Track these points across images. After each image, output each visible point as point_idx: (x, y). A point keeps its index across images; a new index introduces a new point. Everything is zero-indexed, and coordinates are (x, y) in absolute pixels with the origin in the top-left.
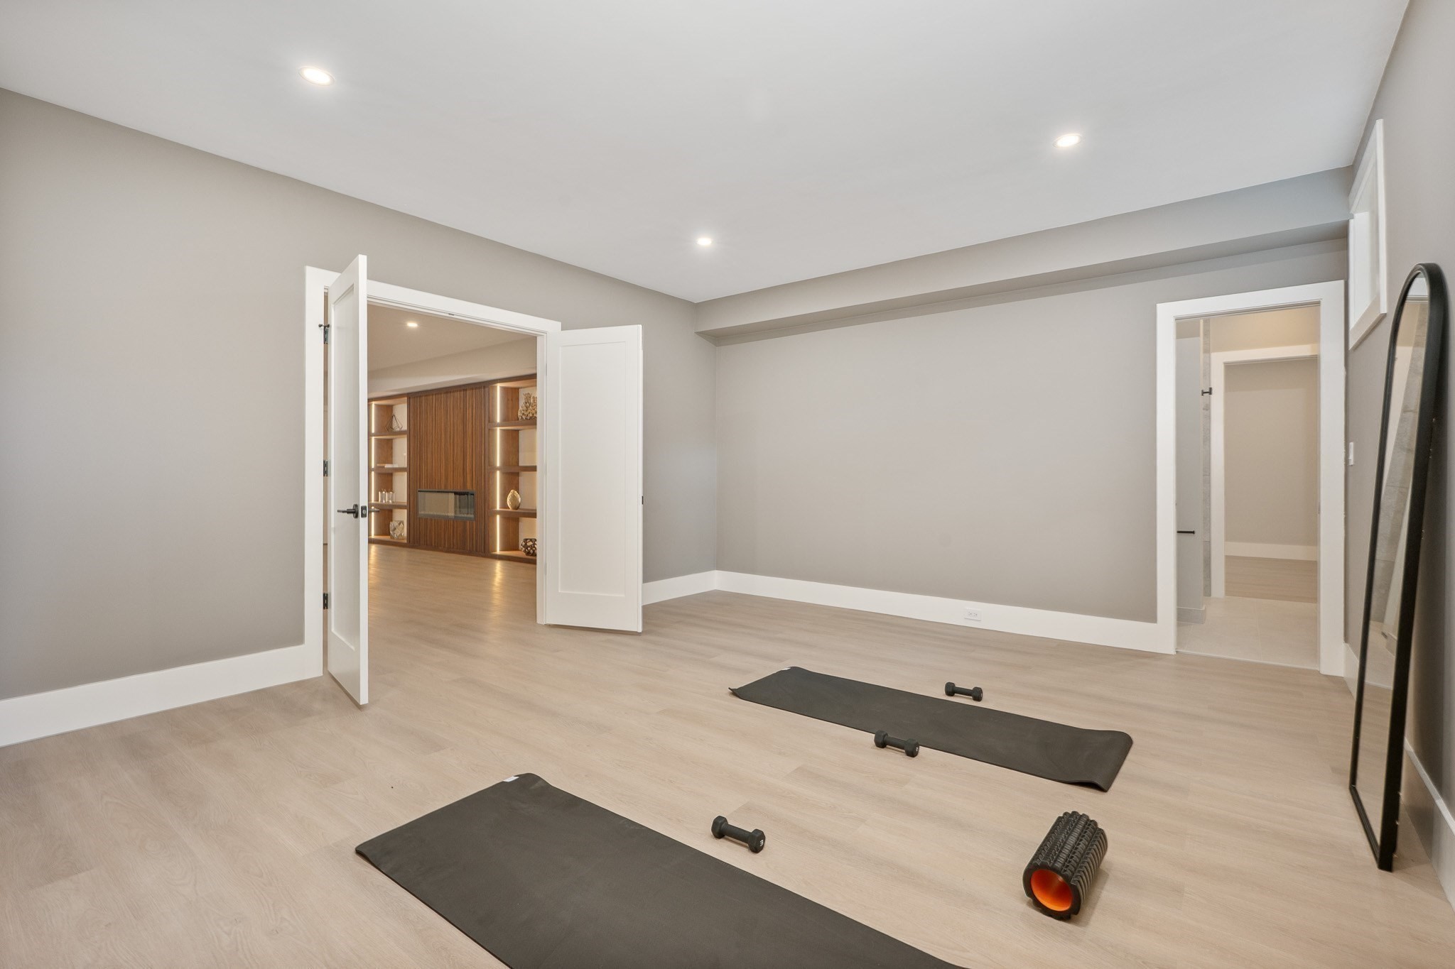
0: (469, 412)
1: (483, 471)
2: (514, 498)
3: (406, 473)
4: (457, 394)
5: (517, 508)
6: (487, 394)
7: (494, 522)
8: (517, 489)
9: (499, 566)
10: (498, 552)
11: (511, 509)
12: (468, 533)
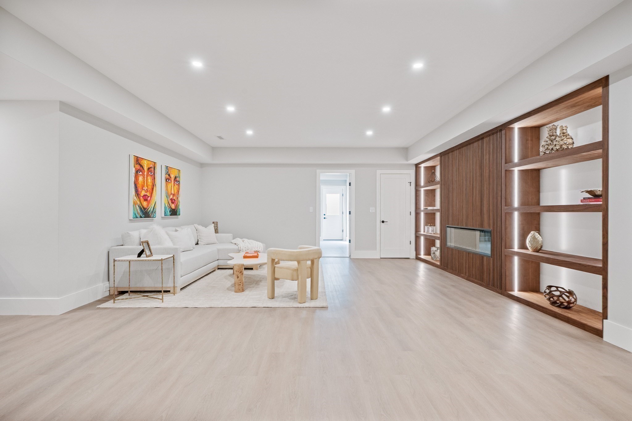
0: (486, 157)
1: (499, 211)
2: (534, 238)
3: (439, 213)
4: (476, 144)
5: (538, 250)
6: (503, 136)
7: (511, 262)
8: (538, 230)
9: (516, 309)
10: (516, 292)
11: (530, 252)
12: (485, 268)
